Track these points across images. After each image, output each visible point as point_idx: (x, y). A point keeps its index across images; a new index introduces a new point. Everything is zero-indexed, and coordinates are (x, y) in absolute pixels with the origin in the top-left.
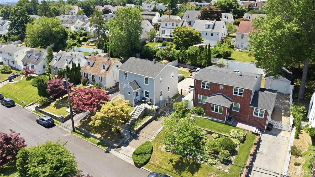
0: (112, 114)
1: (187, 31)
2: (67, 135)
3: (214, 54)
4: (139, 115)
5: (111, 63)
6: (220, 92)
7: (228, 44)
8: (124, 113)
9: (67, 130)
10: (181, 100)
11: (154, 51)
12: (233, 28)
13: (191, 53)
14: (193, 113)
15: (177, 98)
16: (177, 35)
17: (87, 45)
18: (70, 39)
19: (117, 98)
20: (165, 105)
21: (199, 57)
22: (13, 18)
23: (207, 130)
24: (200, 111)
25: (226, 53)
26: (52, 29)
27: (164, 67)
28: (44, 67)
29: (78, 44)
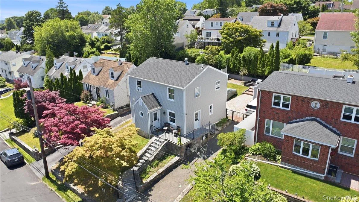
0: (98, 152)
1: (241, 28)
2: (34, 184)
3: (285, 58)
4: (155, 154)
5: (124, 69)
6: (312, 115)
7: (303, 47)
8: (123, 151)
9: (38, 174)
10: (232, 130)
11: (192, 57)
12: (307, 28)
13: (248, 56)
14: (256, 155)
15: (225, 126)
16: (227, 34)
17: (108, 54)
18: (88, 47)
19: (127, 123)
20: (203, 137)
21: (260, 63)
22: (26, 24)
23: (286, 194)
24: (269, 152)
25: (303, 57)
26: (65, 34)
27: (202, 70)
28: (43, 79)
29: (97, 53)
